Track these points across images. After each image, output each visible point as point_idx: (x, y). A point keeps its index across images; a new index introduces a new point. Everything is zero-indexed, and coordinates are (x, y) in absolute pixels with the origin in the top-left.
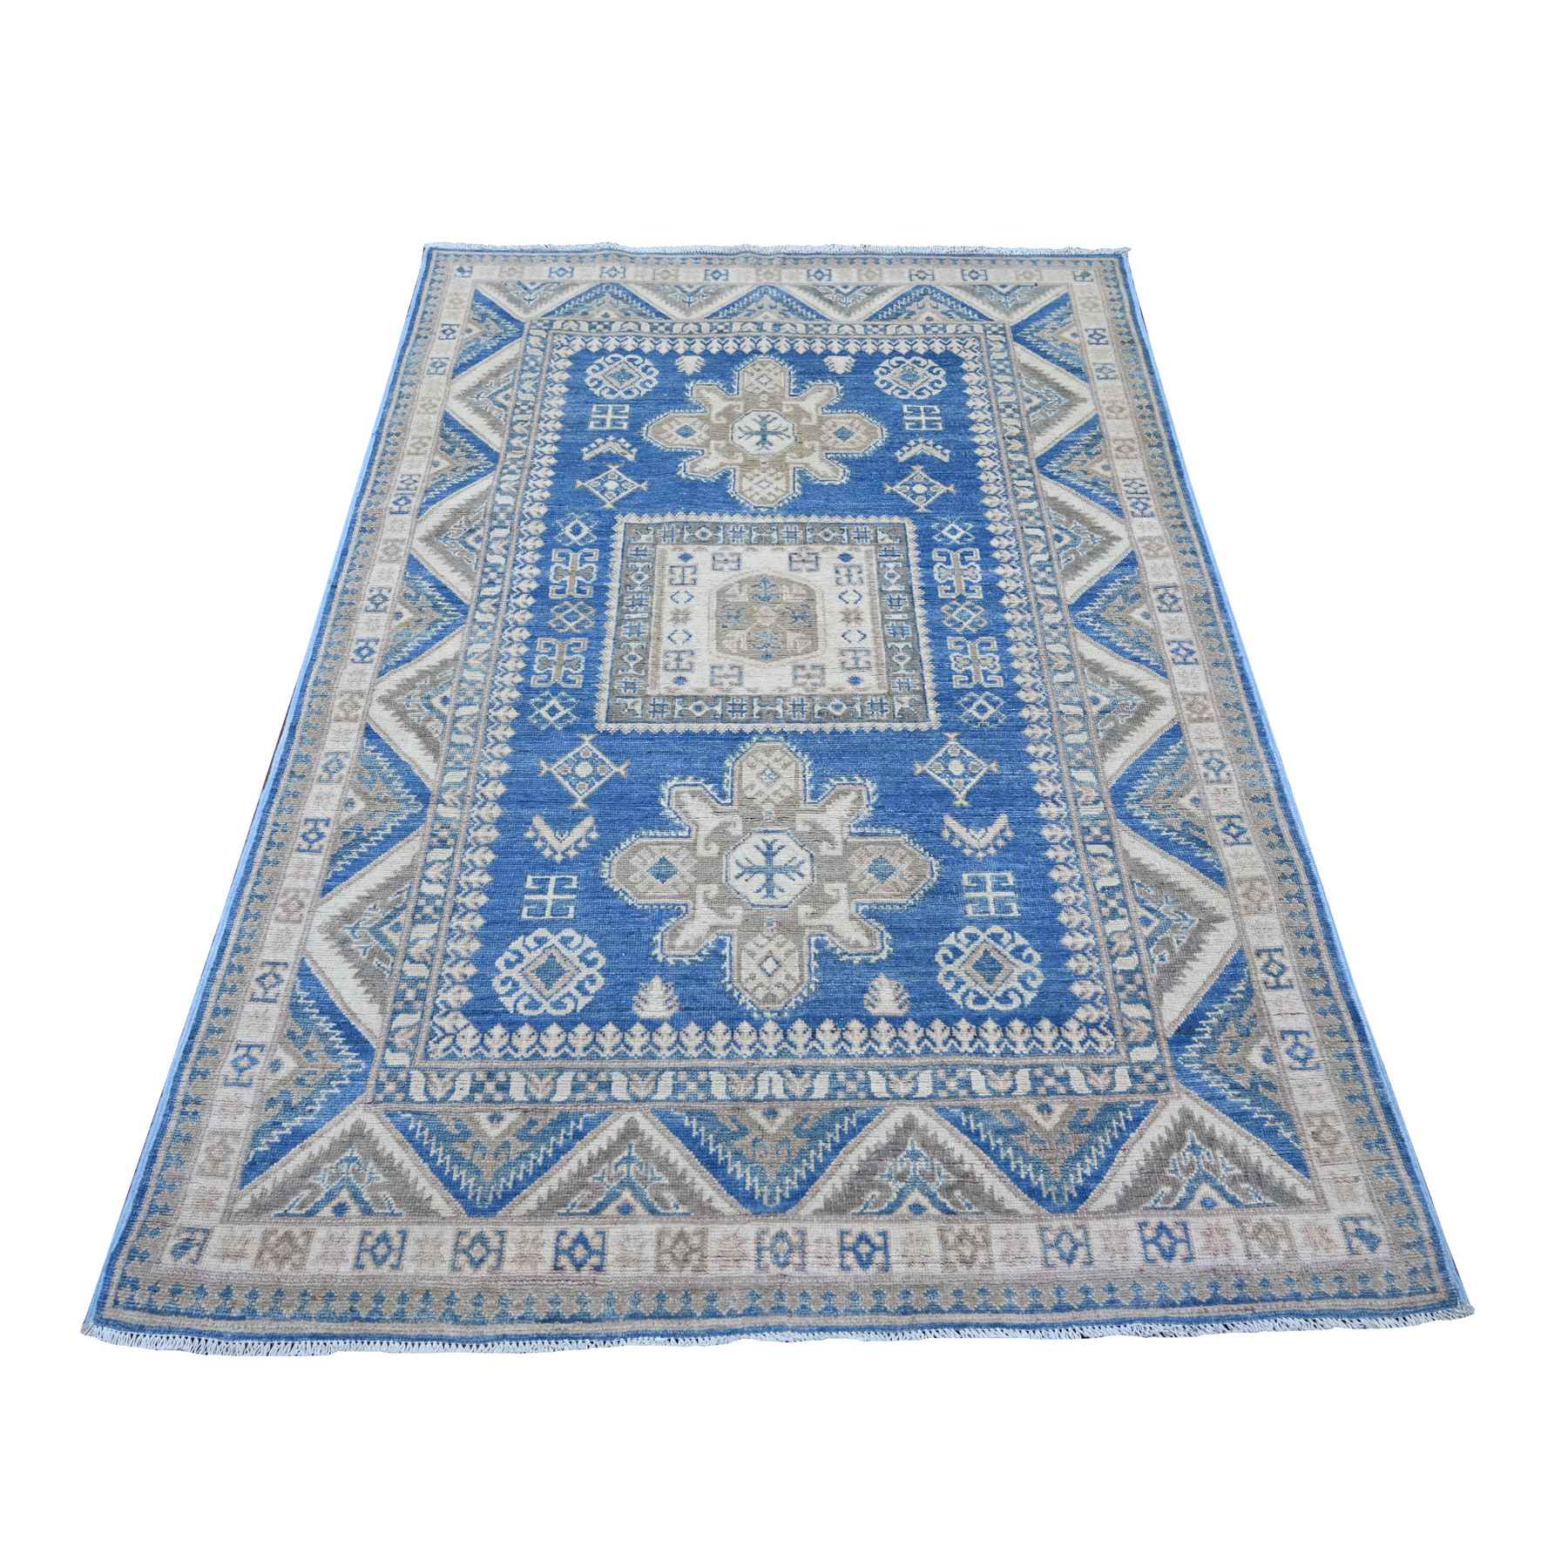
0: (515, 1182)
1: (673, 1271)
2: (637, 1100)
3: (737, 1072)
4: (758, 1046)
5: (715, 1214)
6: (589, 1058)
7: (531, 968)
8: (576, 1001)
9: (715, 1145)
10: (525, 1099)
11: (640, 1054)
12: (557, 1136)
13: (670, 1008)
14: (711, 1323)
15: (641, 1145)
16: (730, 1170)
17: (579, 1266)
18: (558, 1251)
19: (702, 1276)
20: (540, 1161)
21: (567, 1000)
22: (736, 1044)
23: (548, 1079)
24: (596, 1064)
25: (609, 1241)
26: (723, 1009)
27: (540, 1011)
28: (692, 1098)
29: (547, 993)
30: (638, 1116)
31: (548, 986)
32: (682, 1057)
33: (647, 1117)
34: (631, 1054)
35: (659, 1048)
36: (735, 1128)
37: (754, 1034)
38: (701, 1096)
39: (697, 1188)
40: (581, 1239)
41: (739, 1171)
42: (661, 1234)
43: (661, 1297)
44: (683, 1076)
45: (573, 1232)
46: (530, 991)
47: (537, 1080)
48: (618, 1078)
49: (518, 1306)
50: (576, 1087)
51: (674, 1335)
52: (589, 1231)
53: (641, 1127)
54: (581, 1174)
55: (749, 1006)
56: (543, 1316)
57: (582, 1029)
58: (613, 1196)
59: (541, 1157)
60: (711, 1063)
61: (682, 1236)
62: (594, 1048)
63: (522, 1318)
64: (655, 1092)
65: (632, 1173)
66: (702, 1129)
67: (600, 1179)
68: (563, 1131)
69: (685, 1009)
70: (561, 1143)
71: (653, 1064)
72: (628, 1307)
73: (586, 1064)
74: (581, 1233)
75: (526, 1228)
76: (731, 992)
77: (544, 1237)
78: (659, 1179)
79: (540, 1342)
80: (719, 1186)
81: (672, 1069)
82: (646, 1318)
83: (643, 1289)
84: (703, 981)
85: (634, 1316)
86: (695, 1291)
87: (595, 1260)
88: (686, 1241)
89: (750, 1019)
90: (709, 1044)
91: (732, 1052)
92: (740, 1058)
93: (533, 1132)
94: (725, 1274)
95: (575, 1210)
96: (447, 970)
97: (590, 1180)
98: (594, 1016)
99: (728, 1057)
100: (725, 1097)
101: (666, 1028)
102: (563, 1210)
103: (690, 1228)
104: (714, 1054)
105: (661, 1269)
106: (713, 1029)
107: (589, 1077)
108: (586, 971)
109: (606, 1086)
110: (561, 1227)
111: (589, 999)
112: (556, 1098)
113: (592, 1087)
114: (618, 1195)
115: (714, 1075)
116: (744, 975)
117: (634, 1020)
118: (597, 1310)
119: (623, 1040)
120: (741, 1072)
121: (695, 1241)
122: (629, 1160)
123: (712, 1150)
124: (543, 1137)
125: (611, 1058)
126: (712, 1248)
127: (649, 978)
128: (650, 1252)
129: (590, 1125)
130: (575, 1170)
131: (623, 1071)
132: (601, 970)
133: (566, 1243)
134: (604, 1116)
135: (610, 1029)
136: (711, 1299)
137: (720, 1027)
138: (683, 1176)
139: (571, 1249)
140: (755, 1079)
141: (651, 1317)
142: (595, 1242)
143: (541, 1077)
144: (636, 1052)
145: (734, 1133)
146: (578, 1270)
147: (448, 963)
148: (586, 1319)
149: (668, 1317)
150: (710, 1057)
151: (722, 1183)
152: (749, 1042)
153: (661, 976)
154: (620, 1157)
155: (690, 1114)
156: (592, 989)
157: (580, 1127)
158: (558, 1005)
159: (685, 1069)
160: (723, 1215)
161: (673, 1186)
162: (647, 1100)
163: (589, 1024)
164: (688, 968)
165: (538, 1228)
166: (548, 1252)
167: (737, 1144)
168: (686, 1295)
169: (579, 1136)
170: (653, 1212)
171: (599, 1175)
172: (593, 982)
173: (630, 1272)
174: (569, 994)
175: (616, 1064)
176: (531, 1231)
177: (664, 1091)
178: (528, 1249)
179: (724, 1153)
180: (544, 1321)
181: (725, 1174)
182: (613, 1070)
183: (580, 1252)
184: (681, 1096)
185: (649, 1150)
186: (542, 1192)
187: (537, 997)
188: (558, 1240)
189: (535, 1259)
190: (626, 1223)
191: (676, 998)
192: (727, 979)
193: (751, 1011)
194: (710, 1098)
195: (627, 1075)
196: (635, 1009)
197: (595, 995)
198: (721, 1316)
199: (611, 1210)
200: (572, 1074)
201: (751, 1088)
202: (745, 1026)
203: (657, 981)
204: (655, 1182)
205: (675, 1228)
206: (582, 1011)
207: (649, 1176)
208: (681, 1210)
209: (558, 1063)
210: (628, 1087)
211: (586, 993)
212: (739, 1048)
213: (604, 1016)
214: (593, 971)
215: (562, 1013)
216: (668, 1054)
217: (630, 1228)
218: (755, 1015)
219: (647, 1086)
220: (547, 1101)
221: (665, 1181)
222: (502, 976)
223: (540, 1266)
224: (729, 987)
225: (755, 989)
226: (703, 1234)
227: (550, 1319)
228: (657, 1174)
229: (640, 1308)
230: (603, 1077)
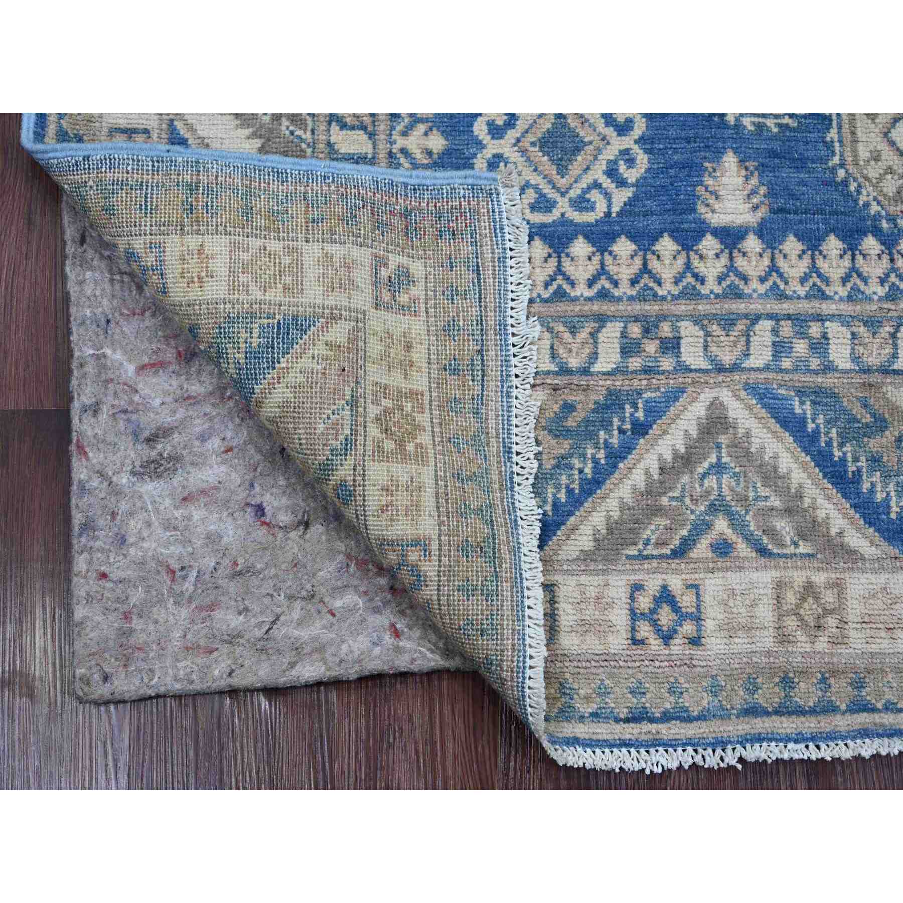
0: (556, 505)
1: (803, 643)
2: (720, 369)
3: (865, 324)
4: (893, 278)
5: (852, 555)
6: (641, 298)
7: (531, 138)
8: (608, 195)
9: (841, 445)
10: (553, 368)
11: (718, 290)
12: (609, 431)
13: (755, 208)
14: (863, 719)
15: (734, 445)
16: (866, 486)
17: (667, 638)
18: (634, 615)
19: (842, 650)
20: (588, 470)
21: (595, 196)
22: (859, 275)
23: (583, 335)
24: (652, 308)
25: (707, 599)
26: (836, 213)
27: (556, 214)
28: (801, 367)
29: (562, 182)
30: (725, 396)
31: (562, 170)
32: (782, 297)
33: (738, 398)
34: (705, 291)
35: (745, 279)
36: (868, 419)
37: (886, 258)
38: (815, 363)
39: (821, 514)
40: (665, 597)
41: (879, 488)
42: (780, 586)
43: (787, 682)
44: (787, 329)
45: (653, 585)
46: (535, 179)
47: (567, 336)
48: (689, 332)
49: (587, 698)
50: (629, 349)
51: (813, 739)
52: (676, 584)
53: (731, 414)
54: (652, 491)
55: (875, 208)
56: (624, 713)
57: (624, 247)
58: (702, 527)
59: (590, 465)
60: (828, 308)
61: (809, 589)
62: (645, 280)
63: (595, 715)
64: (747, 355)
65: (726, 491)
66: (821, 420)
67: (680, 499)
68: (616, 422)
69: (781, 210)
70: (615, 441)
71: (740, 307)
72: (740, 698)
73: (637, 308)
74: (664, 587)
75: (583, 579)
76: (845, 183)
77: (612, 592)
78: (767, 498)
79: (624, 750)
80: (852, 512)
81: (770, 316)
82: (768, 714)
83: (760, 671)
84: (801, 164)
85: (752, 711)
86: (834, 673)
87: (688, 628)
88: (817, 599)
89: (877, 232)
90: (819, 275)
91: (855, 289)
92: (869, 299)
93: (571, 423)
94: (874, 648)
95: (650, 550)
96: (401, 142)
97: (664, 501)
98: (640, 223)
99: (850, 298)
100: (849, 366)
101: (752, 243)
102: (633, 551)
103: (820, 578)
104: (829, 291)
105: (783, 638)
106: (824, 247)
107: (646, 331)
108: (618, 143)
109: (672, 345)
110: (634, 578)
111: (628, 193)
112: (597, 368)
113: (651, 347)
114: (709, 526)
115: (833, 328)
116: (863, 153)
117: (702, 229)
118: (698, 703)
119: (688, 265)
120: (873, 324)
121: (829, 597)
122: (719, 468)
123: (837, 454)
124: (587, 431)
125: (675, 298)
126: (854, 610)
127: (718, 154)
128: (765, 613)
129: (655, 412)
130: (642, 486)
131: (697, 320)
132: (641, 141)
133: (644, 602)
134: (674, 396)
135: (666, 245)
136: (858, 684)
137: (833, 245)
138: (800, 496)
139: (653, 611)
140: (893, 336)
141: (777, 712)
142: (687, 601)
143: (573, 331)
144: (711, 286)
145: (867, 425)
146: (667, 644)
147: (399, 128)
148: (684, 716)
149: (801, 712)
150: (824, 297)
151: (855, 506)
152: (879, 272)
153: (736, 151)
154: (706, 465)
155: (801, 393)
156: (632, 175)
157: (640, 415)
158: (582, 203)
159: (789, 317)
160: (863, 558)
161: (789, 511)
162: (735, 368)
163: (632, 238)
164: (774, 138)
165: (598, 580)
166: (620, 617)
167: (874, 444)
168: (824, 680)
169: (641, 429)
170: (763, 552)
171: (676, 494)
172: (631, 162)
173: (741, 643)
174: (596, 185)
175: (683, 307)
176: (592, 583)
177: (760, 356)
178: (590, 613)
179: (856, 459)
180: (627, 720)
181: (859, 494)
182: (679, 318)
183: (666, 616)
184: (786, 364)
185: (748, 454)
186: (598, 520)
187: (547, 190)
188: (632, 598)
189: (601, 628)
190: (728, 569)
191: (763, 190)
192: (836, 160)
193: (877, 217)
194: (828, 368)
195: (703, 328)
196: (701, 209)
197: (636, 185)
198: (874, 710)
199: (702, 549)
200: (619, 325)
201: (888, 350)
202: (871, 244)
203: (730, 160)
204: (762, 504)
205: (799, 577)
206: (620, 214)
207: (751, 494)
208: (803, 549)
209: (595, 307)
210: (706, 347)
211: (622, 183)
212: (865, 281)
213: (654, 223)
214: (628, 142)
215: (589, 218)
216: (762, 289)
217: (734, 579)
218: (885, 225)
219: (735, 344)
220: (585, 371)
221: (775, 502)
222: (488, 153)
223: (610, 638)
224: (841, 173)
225: (880, 179)
226: (838, 586)
227: (634, 718)
228: (763, 492)
229: (760, 698)
230: (666, 329)
